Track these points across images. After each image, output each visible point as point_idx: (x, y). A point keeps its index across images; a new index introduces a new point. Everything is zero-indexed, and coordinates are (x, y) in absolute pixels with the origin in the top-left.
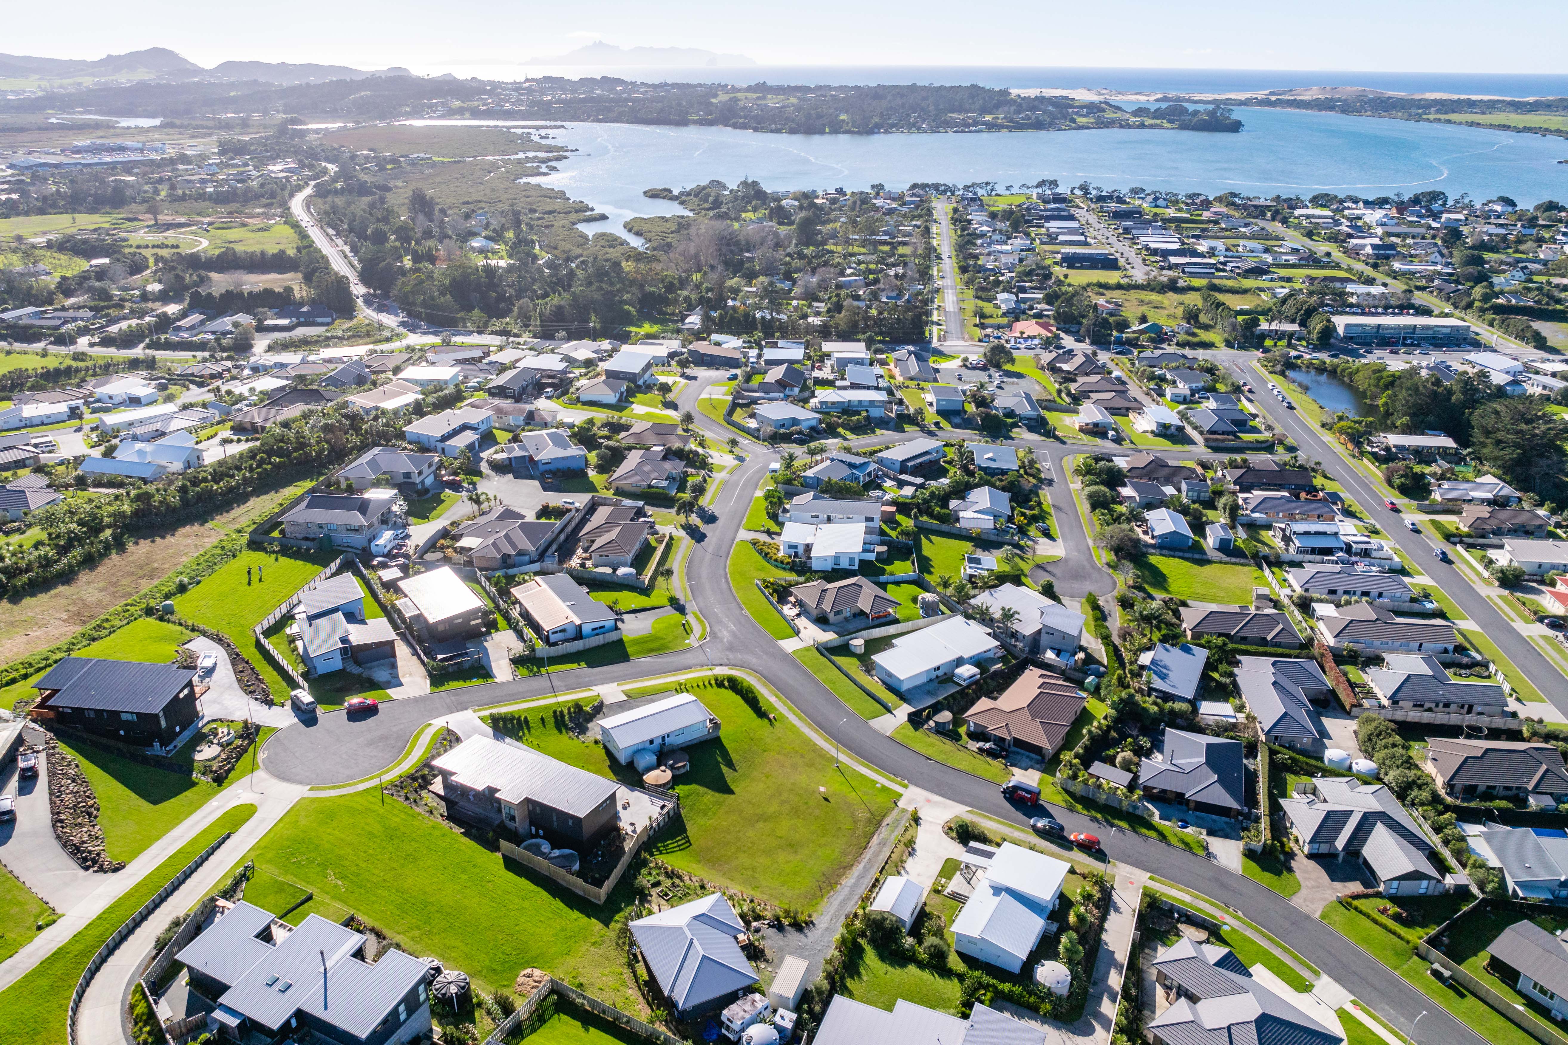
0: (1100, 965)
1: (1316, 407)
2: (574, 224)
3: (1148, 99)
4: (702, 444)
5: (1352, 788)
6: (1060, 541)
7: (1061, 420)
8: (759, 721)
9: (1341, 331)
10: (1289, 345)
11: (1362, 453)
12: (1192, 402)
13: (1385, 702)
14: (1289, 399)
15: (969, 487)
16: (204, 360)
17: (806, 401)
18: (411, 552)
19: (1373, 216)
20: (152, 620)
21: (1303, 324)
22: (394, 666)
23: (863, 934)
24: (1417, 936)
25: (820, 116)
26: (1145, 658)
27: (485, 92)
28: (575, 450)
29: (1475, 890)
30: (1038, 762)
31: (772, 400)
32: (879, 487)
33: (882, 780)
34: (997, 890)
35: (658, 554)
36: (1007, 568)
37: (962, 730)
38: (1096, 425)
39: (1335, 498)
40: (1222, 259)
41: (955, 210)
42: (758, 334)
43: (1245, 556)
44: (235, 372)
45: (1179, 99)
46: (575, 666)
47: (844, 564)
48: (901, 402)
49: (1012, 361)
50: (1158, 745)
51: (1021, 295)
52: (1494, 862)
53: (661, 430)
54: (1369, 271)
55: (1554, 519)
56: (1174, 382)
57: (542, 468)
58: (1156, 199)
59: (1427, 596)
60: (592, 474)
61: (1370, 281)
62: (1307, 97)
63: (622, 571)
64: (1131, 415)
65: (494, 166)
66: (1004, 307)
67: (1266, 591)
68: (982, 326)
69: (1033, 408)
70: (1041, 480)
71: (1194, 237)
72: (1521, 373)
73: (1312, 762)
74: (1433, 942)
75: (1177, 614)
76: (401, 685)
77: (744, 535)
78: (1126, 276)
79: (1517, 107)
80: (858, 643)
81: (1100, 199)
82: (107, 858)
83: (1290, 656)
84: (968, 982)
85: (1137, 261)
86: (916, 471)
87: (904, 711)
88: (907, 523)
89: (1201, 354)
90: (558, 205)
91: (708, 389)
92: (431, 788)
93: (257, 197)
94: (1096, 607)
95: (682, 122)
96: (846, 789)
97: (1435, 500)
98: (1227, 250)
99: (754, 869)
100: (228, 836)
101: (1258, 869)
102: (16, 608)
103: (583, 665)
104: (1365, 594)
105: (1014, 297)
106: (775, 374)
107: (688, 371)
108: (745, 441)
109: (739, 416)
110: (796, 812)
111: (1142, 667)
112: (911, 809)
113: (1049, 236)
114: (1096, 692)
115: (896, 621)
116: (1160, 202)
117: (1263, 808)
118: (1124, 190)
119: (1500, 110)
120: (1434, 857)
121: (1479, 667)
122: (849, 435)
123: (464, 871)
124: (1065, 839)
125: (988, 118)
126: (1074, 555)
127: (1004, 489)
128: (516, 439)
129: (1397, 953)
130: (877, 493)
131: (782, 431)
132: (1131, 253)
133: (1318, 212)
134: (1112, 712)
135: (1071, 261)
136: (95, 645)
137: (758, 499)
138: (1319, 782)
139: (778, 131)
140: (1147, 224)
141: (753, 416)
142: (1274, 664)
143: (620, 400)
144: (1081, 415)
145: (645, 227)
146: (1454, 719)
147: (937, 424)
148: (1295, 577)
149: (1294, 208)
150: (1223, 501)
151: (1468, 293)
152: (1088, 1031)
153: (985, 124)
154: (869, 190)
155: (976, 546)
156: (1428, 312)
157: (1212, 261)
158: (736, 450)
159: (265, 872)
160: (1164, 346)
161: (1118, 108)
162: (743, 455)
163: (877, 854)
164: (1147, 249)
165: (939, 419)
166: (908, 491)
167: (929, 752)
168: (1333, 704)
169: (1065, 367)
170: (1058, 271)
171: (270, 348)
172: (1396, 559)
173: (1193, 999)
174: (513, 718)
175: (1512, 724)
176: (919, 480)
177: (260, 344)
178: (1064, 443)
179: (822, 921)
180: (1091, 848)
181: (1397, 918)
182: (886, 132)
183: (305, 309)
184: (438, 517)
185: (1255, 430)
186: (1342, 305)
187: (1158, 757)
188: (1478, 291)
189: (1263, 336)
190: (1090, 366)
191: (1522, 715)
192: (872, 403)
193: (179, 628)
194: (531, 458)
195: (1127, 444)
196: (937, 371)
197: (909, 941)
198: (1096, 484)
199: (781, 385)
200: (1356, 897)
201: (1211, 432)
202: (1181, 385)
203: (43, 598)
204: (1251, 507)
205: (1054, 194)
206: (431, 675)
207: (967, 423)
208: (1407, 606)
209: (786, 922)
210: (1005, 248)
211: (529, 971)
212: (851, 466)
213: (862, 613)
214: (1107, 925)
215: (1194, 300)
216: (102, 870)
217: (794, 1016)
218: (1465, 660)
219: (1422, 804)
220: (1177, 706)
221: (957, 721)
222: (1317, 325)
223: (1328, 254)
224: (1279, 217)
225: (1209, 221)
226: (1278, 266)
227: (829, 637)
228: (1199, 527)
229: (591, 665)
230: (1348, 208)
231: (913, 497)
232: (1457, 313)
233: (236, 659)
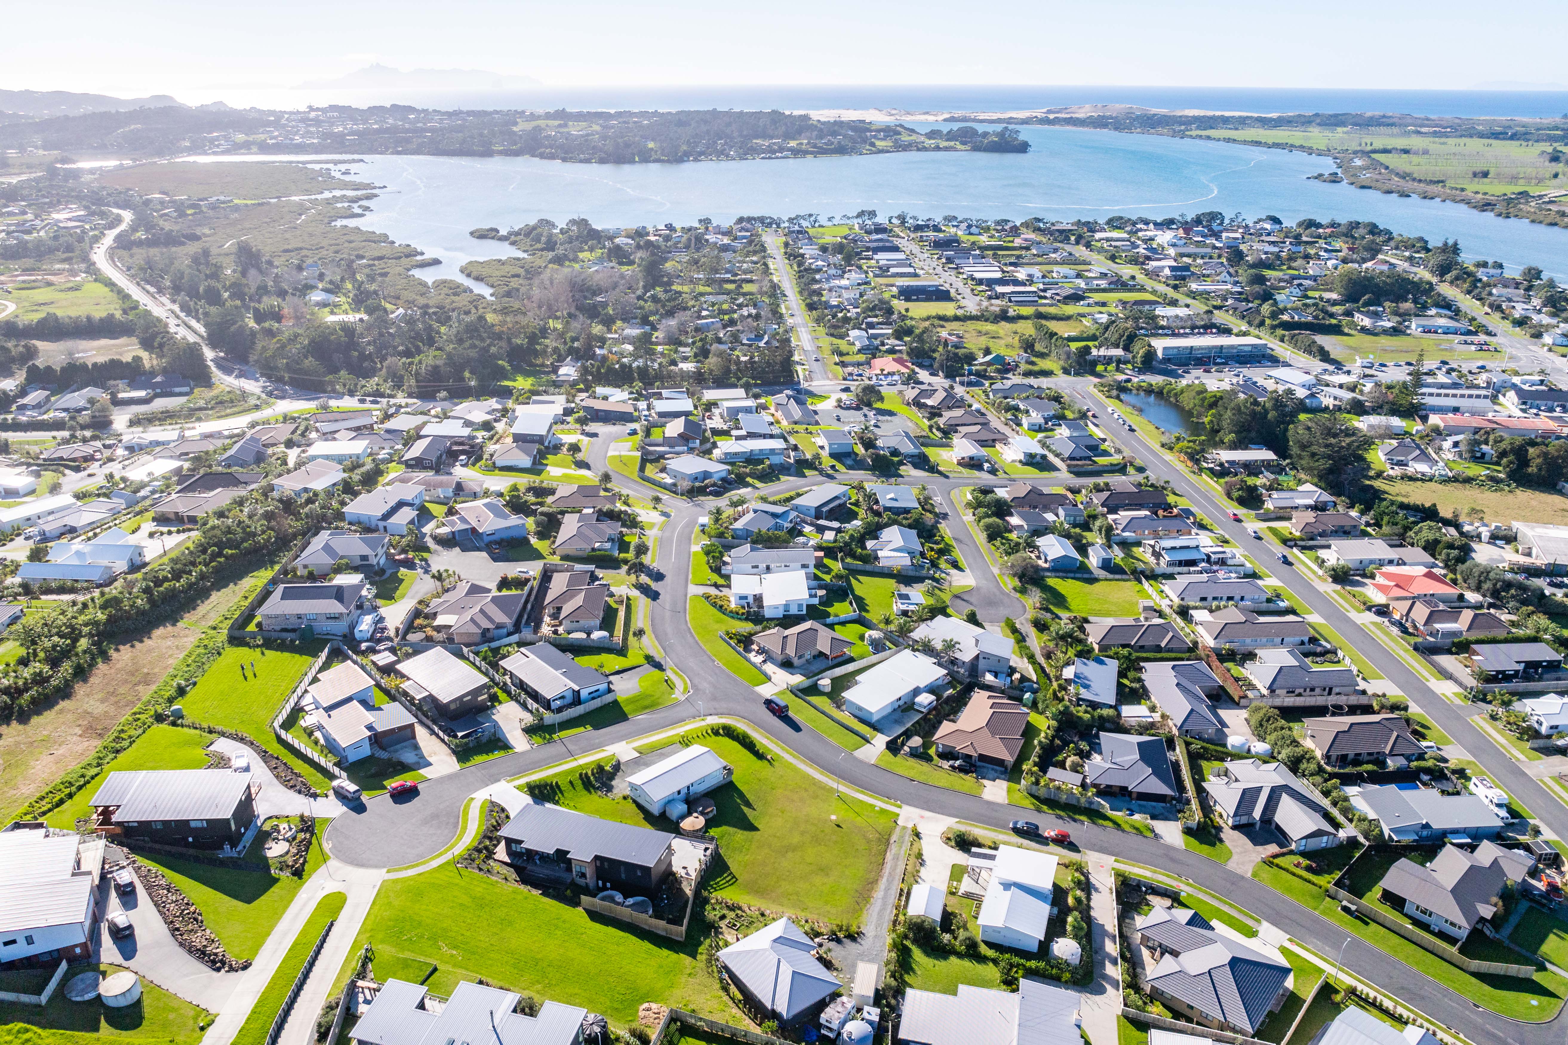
0: (1096, 936)
1: (1153, 428)
2: (408, 270)
3: (935, 119)
4: (626, 503)
5: (1258, 767)
6: (968, 571)
7: (938, 455)
8: (759, 763)
9: (1160, 354)
10: (1118, 369)
11: (1201, 470)
12: (1046, 430)
13: (1265, 692)
14: (1129, 422)
15: (880, 527)
16: (66, 442)
17: (709, 452)
18: (392, 633)
19: (1164, 238)
20: (164, 726)
21: (1126, 348)
22: (416, 747)
23: (906, 937)
24: (1326, 881)
25: (627, 145)
26: (1069, 673)
27: (269, 124)
28: (514, 520)
29: (1361, 839)
30: (1002, 773)
31: (678, 453)
32: (800, 533)
33: (879, 804)
34: (1007, 886)
35: (621, 614)
36: (931, 601)
37: (932, 751)
38: (972, 458)
39: (1188, 513)
40: (1041, 286)
41: (786, 245)
42: (638, 384)
43: (1125, 573)
44: (107, 453)
45: (965, 119)
46: (582, 729)
47: (794, 611)
48: (795, 448)
49: (881, 399)
50: (1096, 747)
51: (871, 331)
52: (1372, 815)
53: (586, 492)
54: (1171, 293)
55: (1364, 519)
56: (1027, 412)
57: (487, 539)
58: (969, 227)
59: (1278, 596)
60: (534, 541)
61: (1174, 303)
62: (1081, 115)
63: (597, 635)
64: (998, 446)
65: (301, 209)
66: (858, 345)
67: (1151, 604)
68: (843, 364)
69: (916, 447)
70: (937, 515)
71: (1011, 264)
72: (1314, 385)
73: (1219, 748)
74: (1338, 884)
75: (1082, 629)
76: (430, 764)
77: (694, 590)
78: (960, 307)
79: (1264, 122)
80: (825, 682)
81: (918, 228)
82: (231, 958)
83: (1182, 659)
84: (1002, 964)
85: (966, 291)
86: (832, 515)
87: (880, 741)
88: (837, 566)
89: (1043, 382)
90: (383, 249)
91: (612, 445)
92: (496, 857)
93: (51, 251)
94: (1015, 631)
95: (487, 153)
96: (851, 815)
97: (1268, 510)
98: (1044, 277)
99: (797, 894)
100: (332, 924)
101: (1197, 843)
102: (28, 728)
103: (589, 727)
104: (1230, 598)
105: (864, 333)
106: (675, 428)
107: (587, 429)
108: (665, 496)
109: (651, 471)
110: (816, 840)
111: (1068, 681)
112: (910, 825)
113: (880, 268)
114: (1034, 705)
115: (851, 660)
116: (974, 230)
117: (1191, 792)
118: (938, 219)
119: (1250, 126)
120: (1327, 816)
121: (1328, 654)
122: (758, 484)
123: (557, 927)
124: (1040, 836)
125: (793, 144)
126: (983, 583)
127: (910, 526)
128: (451, 512)
129: (1314, 897)
130: (801, 539)
131: (697, 484)
132: (959, 283)
133: (1115, 234)
134: (1054, 723)
135: (908, 294)
136: (121, 756)
137: (696, 553)
138: (1229, 765)
139: (587, 161)
140: (966, 253)
141: (663, 470)
142: (1173, 668)
143: (534, 463)
144: (956, 449)
145: (485, 272)
146: (1319, 700)
147: (833, 467)
148: (1171, 588)
149: (1094, 231)
150: (1098, 523)
151: (1258, 312)
152: (1101, 991)
153: (790, 149)
154: (696, 225)
155: (899, 582)
156: (1227, 331)
157: (1033, 289)
158: (660, 507)
159: (385, 951)
160: (1010, 375)
161: (913, 131)
162: (668, 510)
163: (894, 868)
164: (973, 279)
165: (834, 462)
166: (829, 536)
167: (911, 774)
168: (1224, 697)
169: (929, 402)
170: (899, 305)
171: (132, 423)
172: (1248, 565)
173: (1175, 954)
174: (546, 785)
175: (1363, 700)
176: (836, 524)
177: (120, 420)
178: (947, 477)
179: (869, 930)
180: (1063, 841)
181: (1309, 869)
182: (696, 160)
183: (159, 379)
184: (403, 597)
185: (1106, 453)
186: (1156, 329)
187: (1096, 758)
188: (1266, 309)
189: (1094, 363)
190: (952, 401)
191: (1370, 692)
192: (772, 451)
193: (198, 732)
194: (474, 530)
195: (1000, 473)
196: (816, 412)
197: (946, 937)
198: (989, 516)
199: (684, 438)
200: (1275, 856)
201: (1071, 458)
202: (1034, 414)
203: (49, 716)
204: (1121, 527)
205: (875, 224)
206: (454, 752)
207: (858, 464)
208: (1265, 606)
209: (841, 935)
210: (844, 282)
211: (646, 1005)
212: (774, 515)
213: (821, 654)
214: (1092, 904)
215: (1027, 328)
216: (232, 969)
217: (878, 1011)
218: (1319, 649)
219: (1312, 775)
220: (1105, 712)
221: (926, 745)
222: (1139, 350)
223: (1133, 278)
224: (1083, 241)
225: (1021, 248)
226: (1091, 290)
227: (797, 679)
228: (1082, 549)
229: (596, 727)
230: (1141, 230)
231: (835, 541)
232: (1252, 330)
233: (265, 756)
